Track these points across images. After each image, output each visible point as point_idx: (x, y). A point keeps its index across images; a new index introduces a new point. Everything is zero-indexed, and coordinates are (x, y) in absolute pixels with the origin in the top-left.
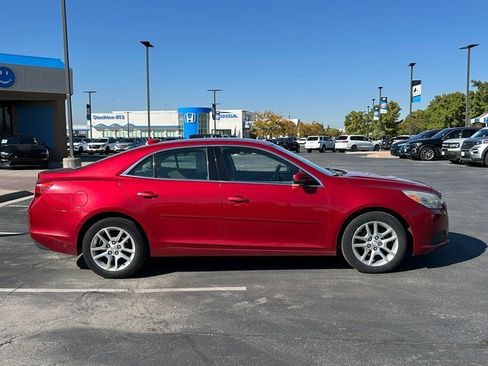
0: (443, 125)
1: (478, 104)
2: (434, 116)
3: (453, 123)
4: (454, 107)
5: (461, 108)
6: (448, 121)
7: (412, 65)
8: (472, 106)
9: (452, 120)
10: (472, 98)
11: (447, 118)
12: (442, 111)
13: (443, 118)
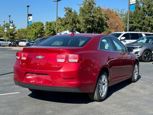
0: (34, 36)
1: (50, 27)
2: (30, 32)
3: (38, 35)
4: (39, 28)
5: (41, 29)
6: (36, 34)
7: (28, 6)
8: (48, 28)
9: (38, 34)
10: (48, 25)
11: (35, 33)
12: (33, 29)
13: (34, 33)
